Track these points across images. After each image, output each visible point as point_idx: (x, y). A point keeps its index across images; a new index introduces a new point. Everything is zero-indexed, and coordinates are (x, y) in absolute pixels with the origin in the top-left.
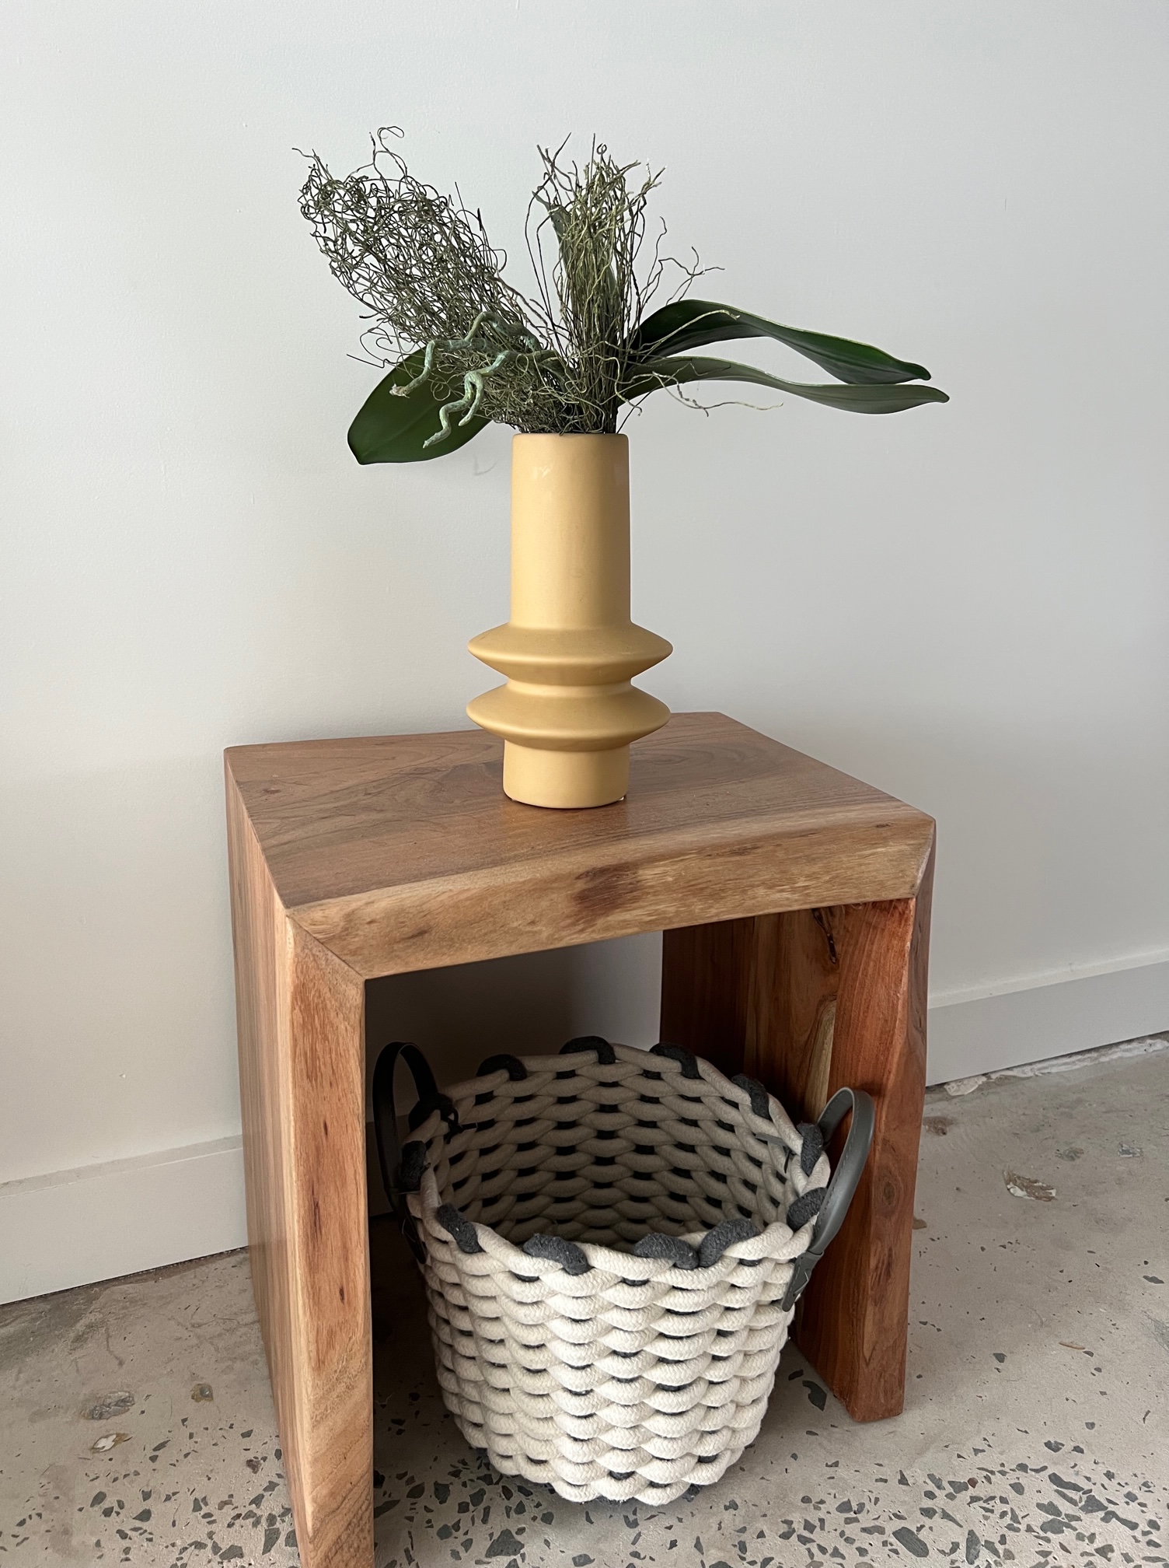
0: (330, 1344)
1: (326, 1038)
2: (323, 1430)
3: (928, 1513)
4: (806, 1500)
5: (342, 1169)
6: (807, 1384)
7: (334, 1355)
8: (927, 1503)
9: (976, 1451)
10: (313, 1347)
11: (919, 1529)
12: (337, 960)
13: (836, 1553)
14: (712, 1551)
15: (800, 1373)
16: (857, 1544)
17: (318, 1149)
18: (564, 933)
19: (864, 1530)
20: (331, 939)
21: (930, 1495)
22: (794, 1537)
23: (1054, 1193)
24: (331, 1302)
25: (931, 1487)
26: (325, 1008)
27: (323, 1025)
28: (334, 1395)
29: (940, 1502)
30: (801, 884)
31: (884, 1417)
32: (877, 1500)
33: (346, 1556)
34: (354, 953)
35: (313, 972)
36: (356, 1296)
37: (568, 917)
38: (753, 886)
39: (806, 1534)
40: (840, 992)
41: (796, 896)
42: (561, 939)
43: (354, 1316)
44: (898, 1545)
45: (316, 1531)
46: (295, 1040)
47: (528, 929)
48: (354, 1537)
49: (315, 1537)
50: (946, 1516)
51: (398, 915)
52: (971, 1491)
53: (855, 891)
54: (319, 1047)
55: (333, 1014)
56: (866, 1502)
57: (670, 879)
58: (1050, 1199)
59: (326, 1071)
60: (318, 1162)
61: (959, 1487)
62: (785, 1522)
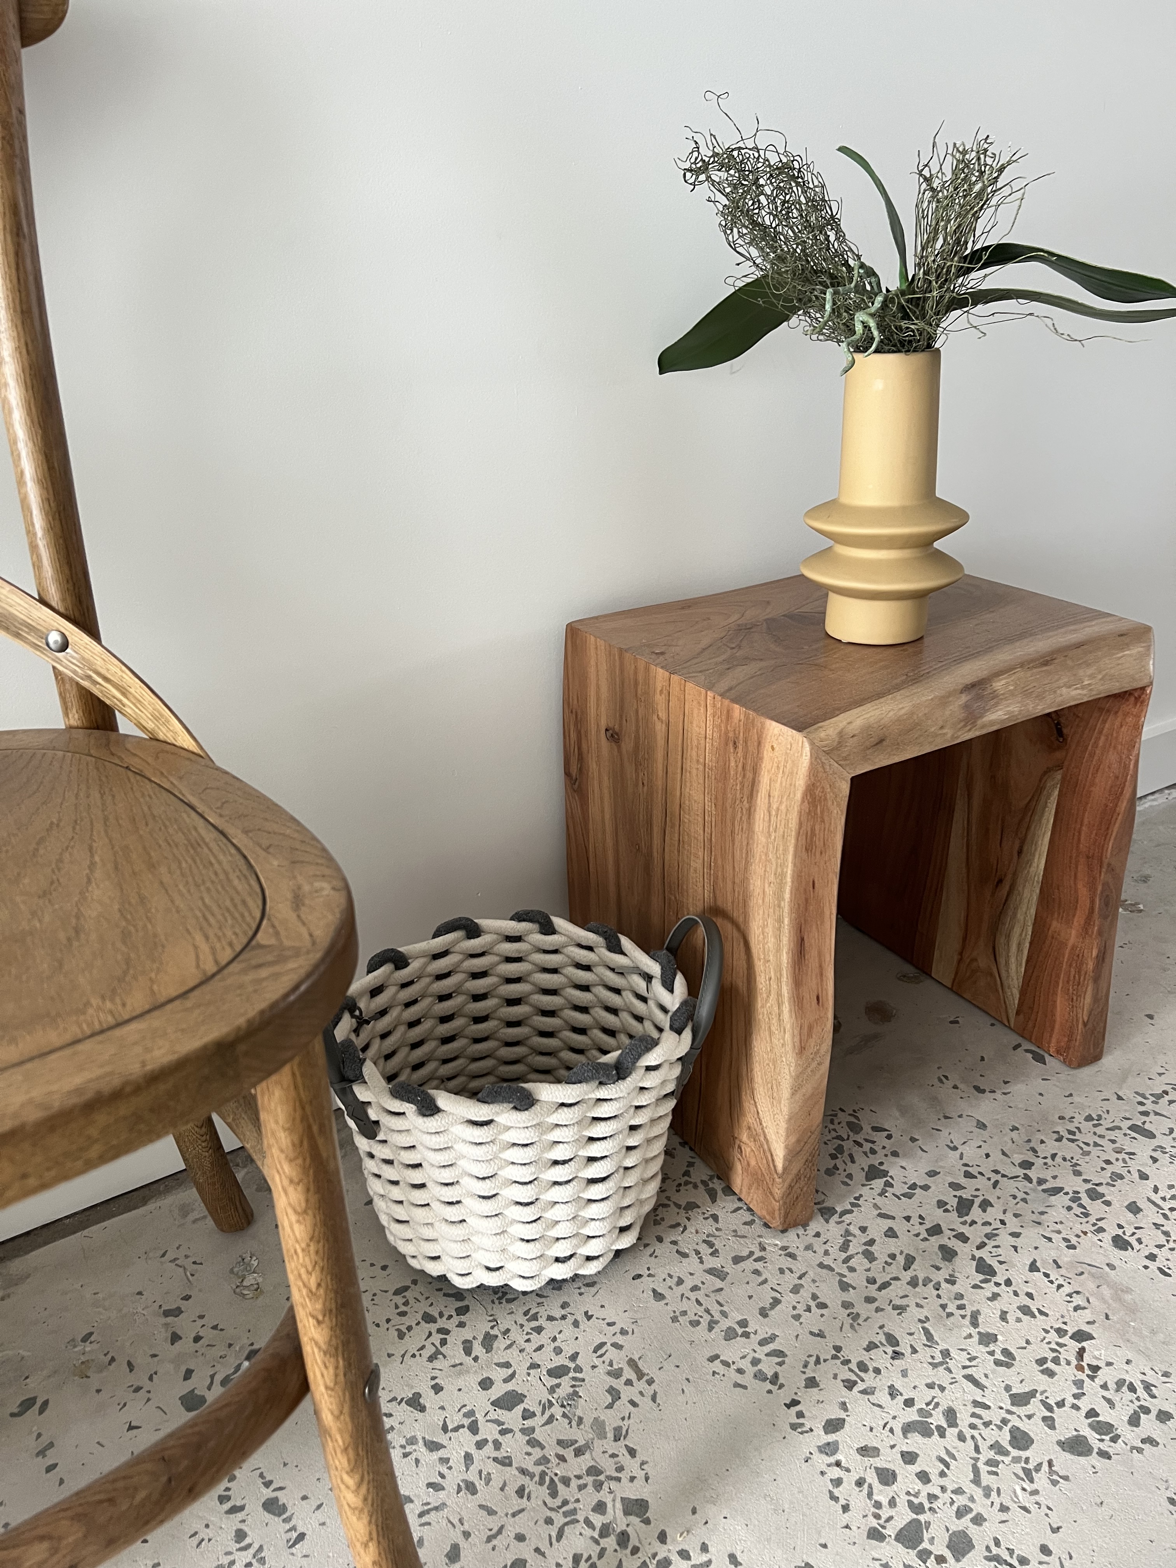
0: (810, 1035)
1: (823, 821)
2: (798, 1096)
3: (1146, 1114)
4: (1061, 1118)
5: (823, 912)
6: (1027, 1051)
7: (812, 1042)
8: (1142, 1109)
9: (1160, 1074)
10: (797, 1039)
11: (1144, 1123)
12: (836, 765)
13: (1096, 1144)
14: (1015, 1156)
15: (1019, 1046)
16: (1107, 1138)
17: (807, 900)
18: (959, 733)
19: (1108, 1129)
20: (832, 750)
21: (1141, 1104)
22: (1064, 1140)
23: (1141, 907)
24: (811, 1006)
25: (1140, 1099)
26: (826, 799)
27: (822, 812)
28: (809, 1070)
29: (1149, 1106)
30: (1086, 683)
31: (1092, 1062)
32: (1108, 1112)
33: (803, 1183)
34: (845, 759)
35: (820, 775)
36: (827, 1000)
37: (961, 721)
38: (1059, 688)
39: (1071, 1137)
40: (1066, 763)
41: (1085, 692)
42: (958, 737)
43: (826, 1014)
44: (1134, 1134)
45: (785, 1169)
46: (800, 824)
47: (940, 732)
48: (808, 1170)
49: (784, 1173)
50: (1156, 1114)
51: (867, 729)
52: (1167, 1098)
53: (1117, 684)
54: (817, 827)
55: (830, 803)
56: (1101, 1113)
57: (1012, 688)
58: (1141, 911)
59: (819, 844)
60: (806, 909)
61: (1158, 1097)
62: (1054, 1132)
